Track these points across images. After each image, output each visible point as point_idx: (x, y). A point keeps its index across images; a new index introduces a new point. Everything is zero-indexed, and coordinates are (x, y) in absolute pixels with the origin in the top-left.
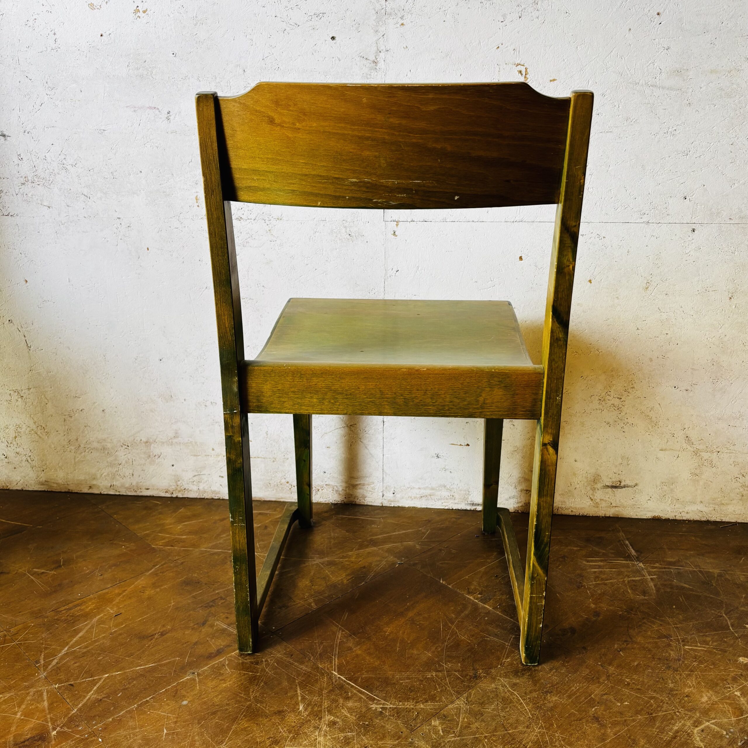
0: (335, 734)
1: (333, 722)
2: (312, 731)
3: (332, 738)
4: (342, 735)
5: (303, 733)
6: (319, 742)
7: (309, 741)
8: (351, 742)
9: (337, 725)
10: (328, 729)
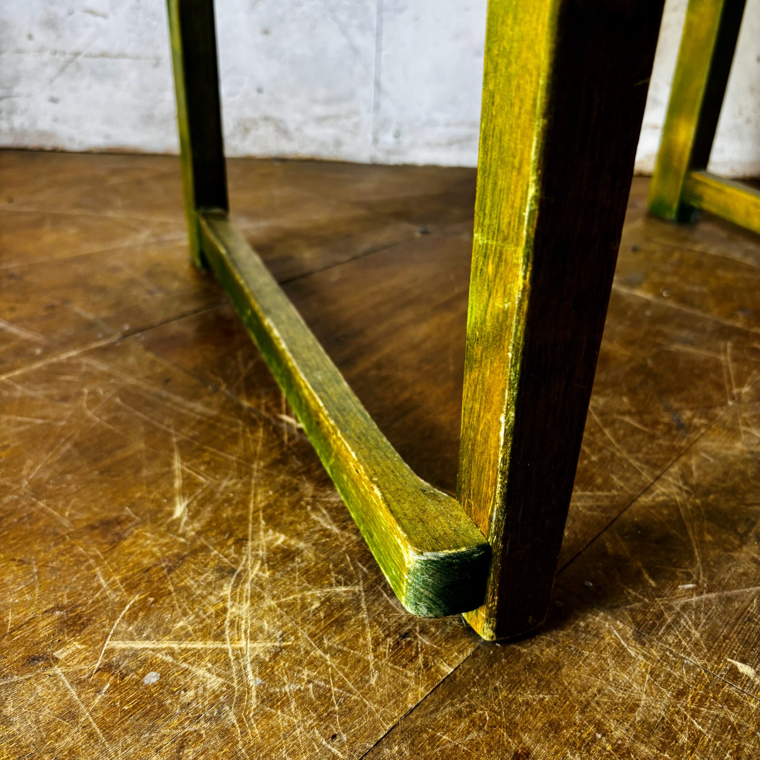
0: (291, 592)
1: (283, 551)
2: (209, 584)
3: (280, 605)
4: (318, 593)
5: (178, 590)
6: (232, 623)
7: (198, 616)
8: (349, 618)
9: (298, 559)
10: (267, 574)
